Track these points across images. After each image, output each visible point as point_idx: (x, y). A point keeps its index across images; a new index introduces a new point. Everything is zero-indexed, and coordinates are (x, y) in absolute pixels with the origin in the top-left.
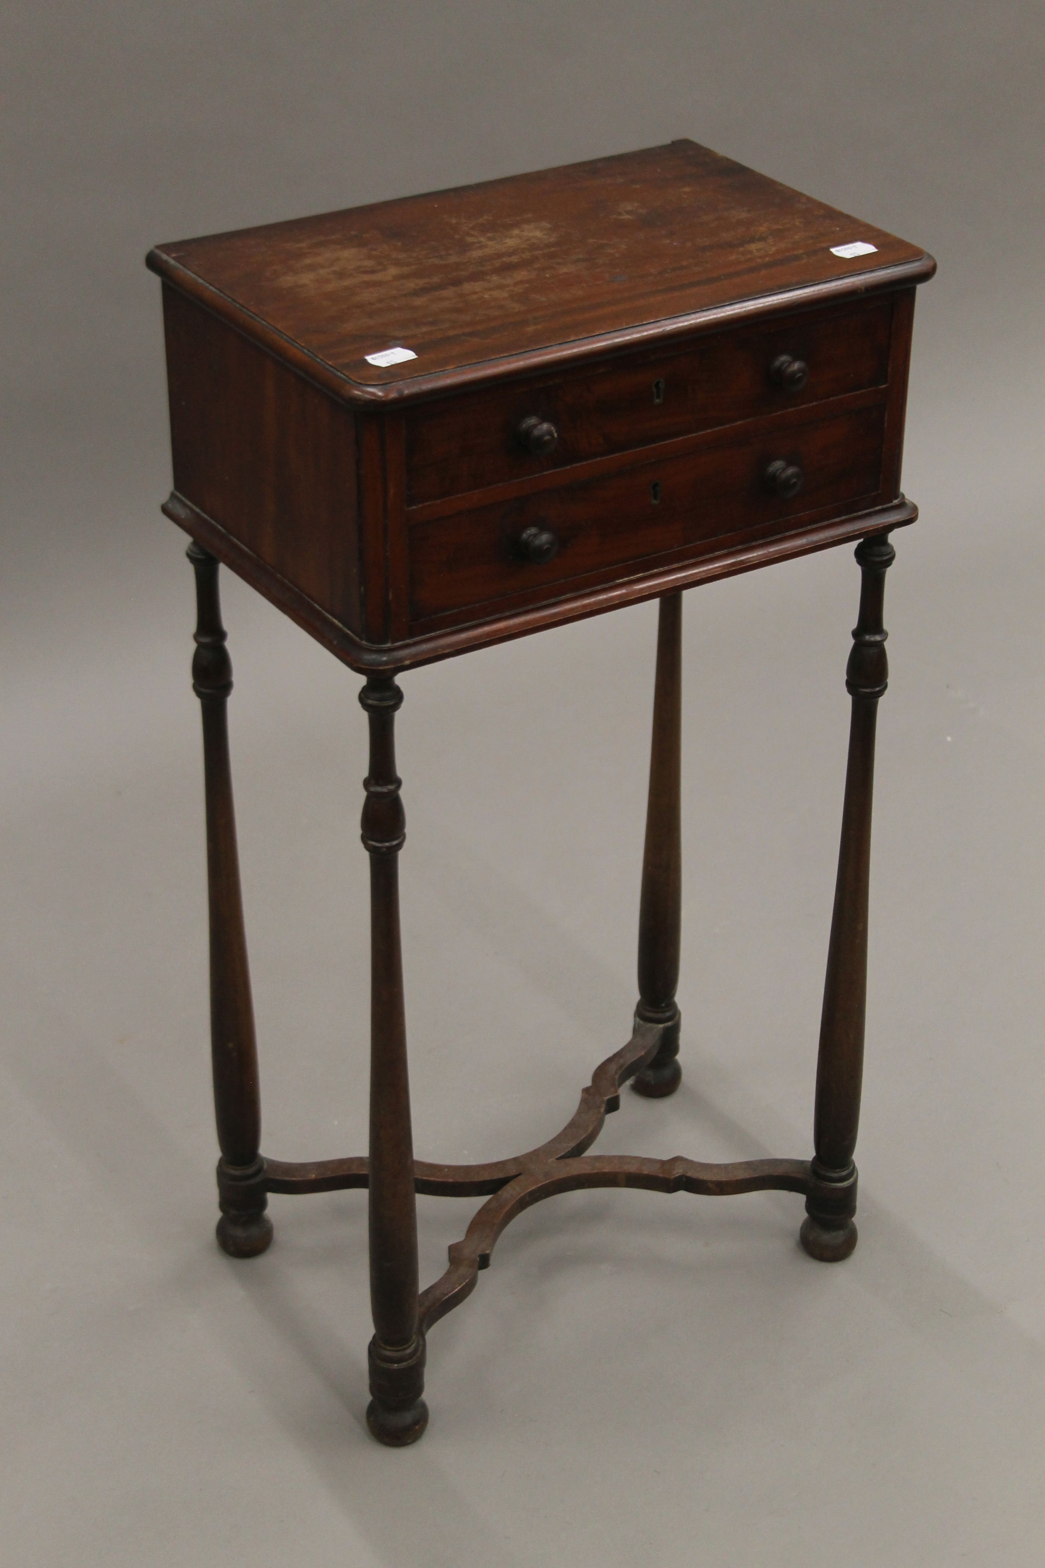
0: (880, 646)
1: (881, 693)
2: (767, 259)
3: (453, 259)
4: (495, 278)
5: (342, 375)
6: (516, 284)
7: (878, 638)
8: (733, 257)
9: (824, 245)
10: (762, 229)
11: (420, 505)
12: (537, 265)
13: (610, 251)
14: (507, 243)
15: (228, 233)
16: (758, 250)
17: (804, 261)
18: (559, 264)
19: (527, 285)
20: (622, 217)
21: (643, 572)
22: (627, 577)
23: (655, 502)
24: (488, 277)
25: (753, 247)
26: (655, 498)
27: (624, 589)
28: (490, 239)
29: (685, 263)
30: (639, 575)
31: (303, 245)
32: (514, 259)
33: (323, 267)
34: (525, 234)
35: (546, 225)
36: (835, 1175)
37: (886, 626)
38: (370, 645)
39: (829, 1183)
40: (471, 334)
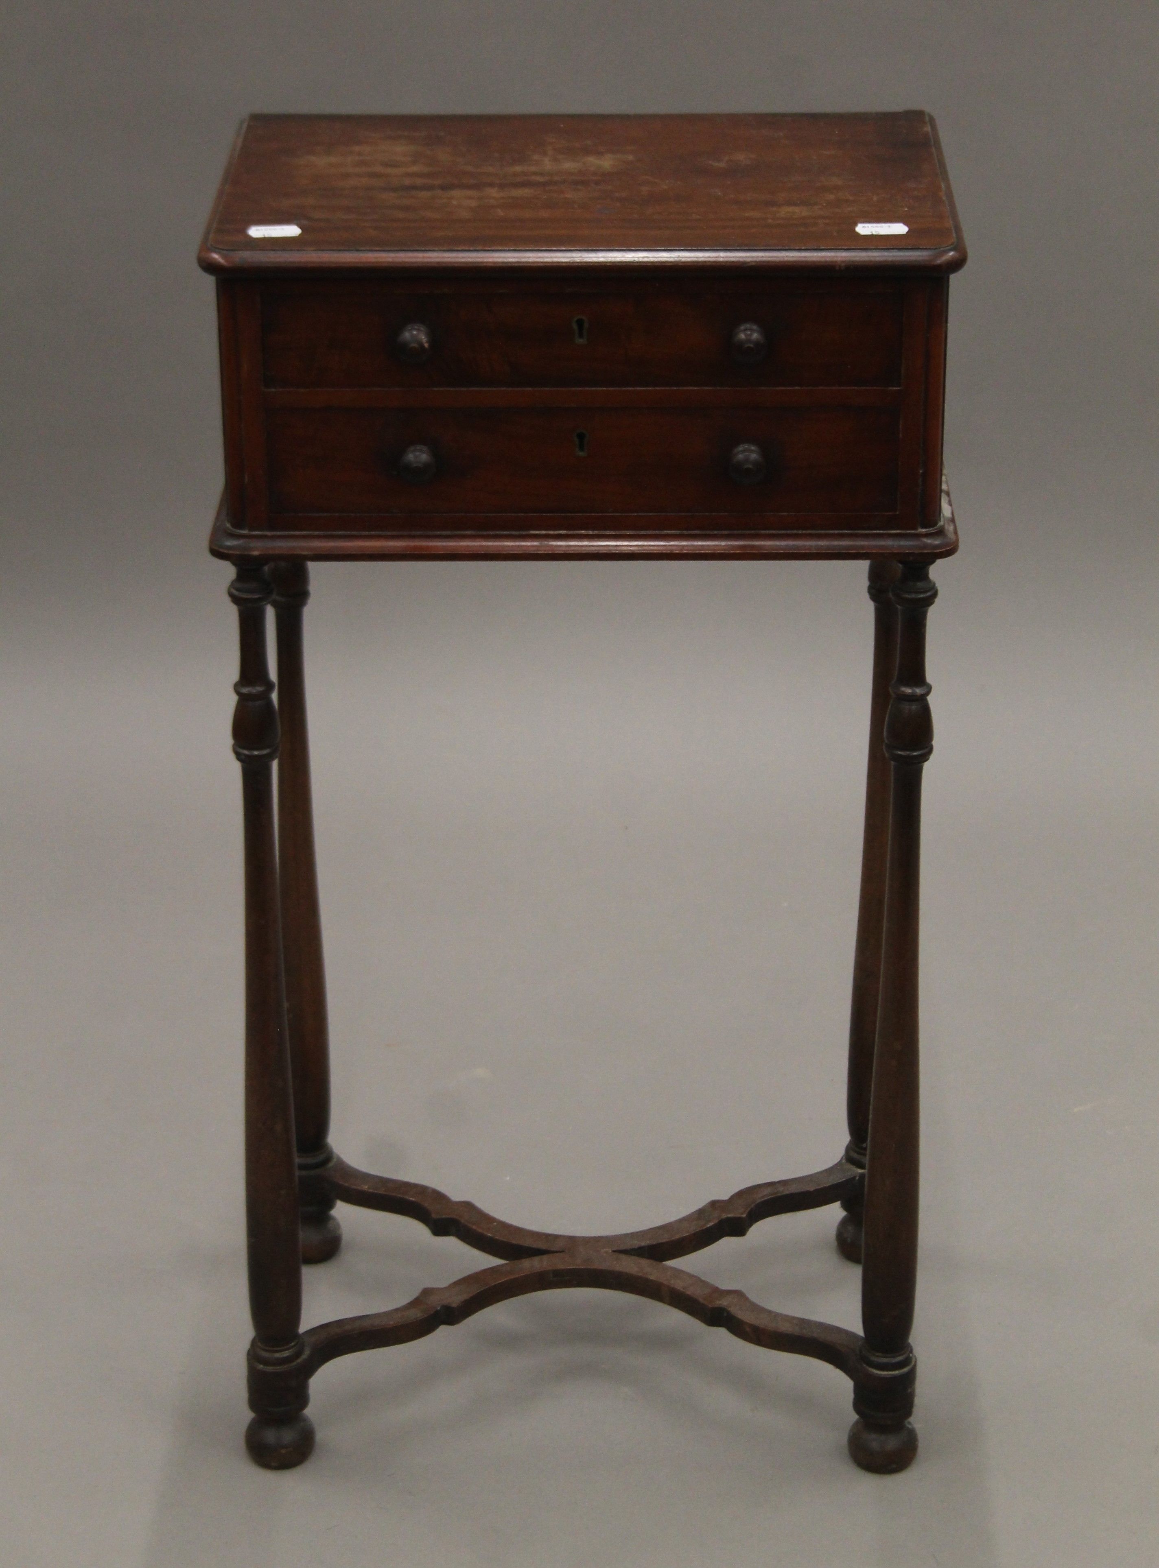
0: (922, 703)
1: (925, 757)
2: (781, 221)
3: (487, 169)
7: (919, 691)
8: (751, 214)
9: (861, 219)
11: (281, 389)
21: (567, 530)
22: (545, 530)
23: (582, 454)
26: (581, 448)
27: (538, 541)
29: (694, 210)
30: (560, 532)
31: (379, 136)
36: (874, 1359)
37: (930, 677)
39: (867, 1367)
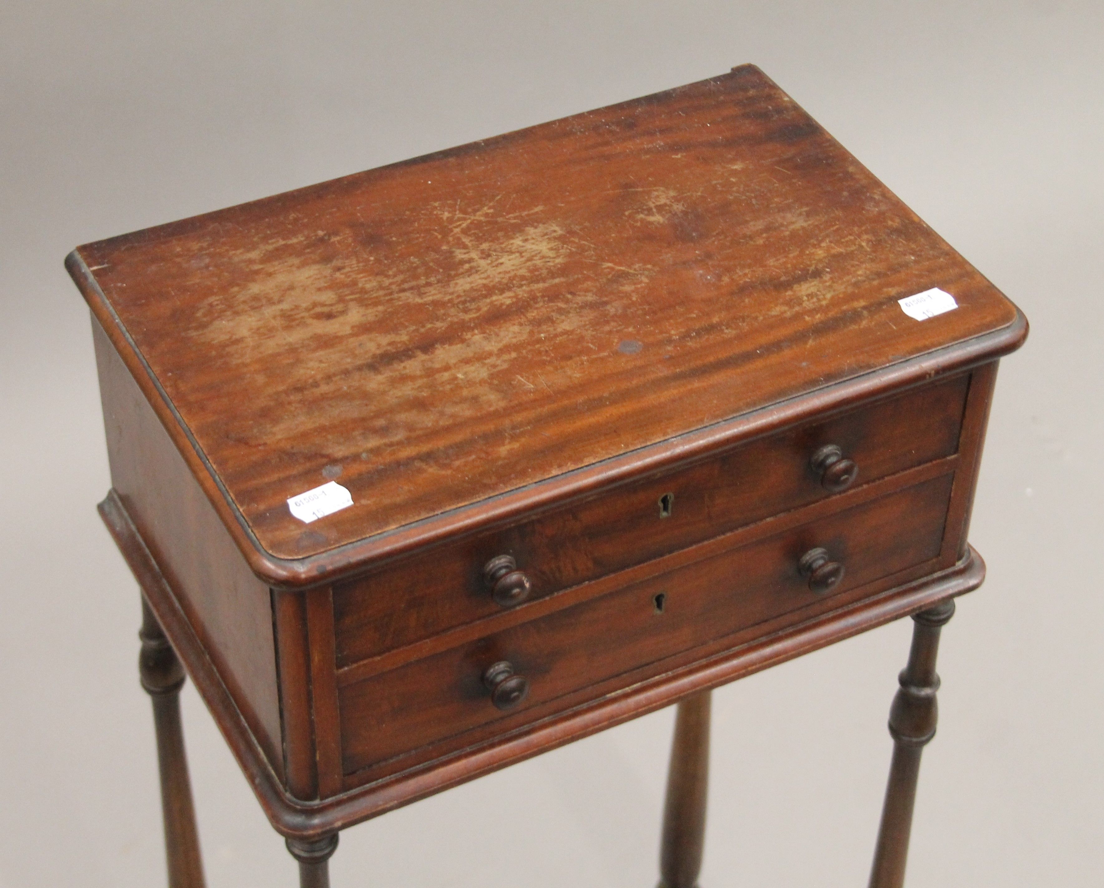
2: (818, 316)
3: (433, 294)
4: (477, 337)
5: (252, 534)
6: (502, 351)
8: (776, 311)
9: (893, 291)
10: (820, 253)
11: (355, 666)
12: (532, 314)
13: (628, 288)
14: (502, 264)
15: (169, 225)
16: (810, 296)
17: (864, 323)
18: (560, 311)
19: (514, 355)
20: (651, 219)
22: (621, 689)
23: (658, 613)
24: (468, 336)
25: (805, 289)
26: (659, 609)
27: (616, 704)
28: (486, 255)
29: (715, 320)
30: (636, 686)
31: (254, 255)
32: (505, 299)
33: (271, 302)
34: (528, 246)
35: (557, 229)
38: (294, 799)
40: (428, 457)
